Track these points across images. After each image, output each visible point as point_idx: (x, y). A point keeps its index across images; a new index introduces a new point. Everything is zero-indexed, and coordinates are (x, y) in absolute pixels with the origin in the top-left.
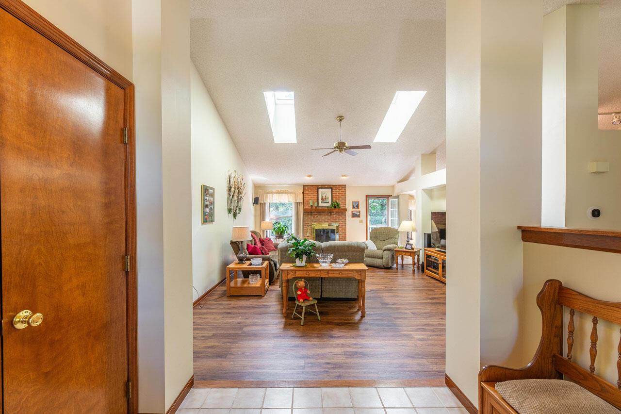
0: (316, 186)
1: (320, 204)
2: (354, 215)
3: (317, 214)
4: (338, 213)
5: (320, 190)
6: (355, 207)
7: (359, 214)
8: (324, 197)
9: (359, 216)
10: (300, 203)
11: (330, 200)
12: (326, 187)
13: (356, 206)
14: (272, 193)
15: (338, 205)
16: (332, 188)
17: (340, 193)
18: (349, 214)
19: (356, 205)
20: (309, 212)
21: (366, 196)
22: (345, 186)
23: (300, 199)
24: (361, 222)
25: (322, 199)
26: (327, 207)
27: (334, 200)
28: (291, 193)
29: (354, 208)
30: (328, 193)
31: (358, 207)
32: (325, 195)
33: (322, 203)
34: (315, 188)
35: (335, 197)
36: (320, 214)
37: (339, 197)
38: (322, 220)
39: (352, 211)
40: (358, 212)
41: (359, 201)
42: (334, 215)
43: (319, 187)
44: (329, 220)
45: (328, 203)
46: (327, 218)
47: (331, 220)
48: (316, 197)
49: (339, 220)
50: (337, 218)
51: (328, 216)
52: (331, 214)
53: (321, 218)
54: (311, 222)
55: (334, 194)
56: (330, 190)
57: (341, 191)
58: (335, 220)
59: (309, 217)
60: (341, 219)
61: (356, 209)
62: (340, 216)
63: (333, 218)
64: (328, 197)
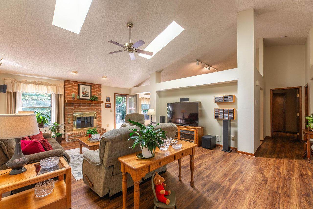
0: (77, 82)
1: (81, 97)
2: (107, 106)
3: (78, 105)
4: (96, 105)
5: (81, 86)
7: (110, 105)
8: (84, 92)
9: (110, 107)
10: (61, 95)
11: (89, 95)
12: (86, 84)
14: (27, 83)
15: (97, 98)
16: (91, 86)
17: (97, 90)
18: (103, 105)
19: (108, 99)
20: (70, 103)
21: (115, 94)
22: (101, 85)
23: (61, 92)
24: (111, 111)
25: (83, 93)
26: (87, 99)
27: (93, 94)
28: (51, 85)
29: (107, 101)
30: (88, 89)
31: (109, 100)
32: (85, 90)
33: (82, 96)
34: (77, 84)
35: (93, 93)
36: (81, 105)
37: (96, 93)
38: (82, 110)
39: (106, 104)
40: (109, 104)
41: (110, 97)
42: (93, 106)
43: (80, 83)
44: (89, 110)
45: (88, 96)
46: (87, 108)
47: (90, 110)
48: (77, 91)
49: (96, 109)
50: (95, 108)
51: (88, 107)
52: (90, 105)
53: (82, 108)
54: (73, 111)
55: (93, 90)
56: (90, 87)
57: (98, 89)
58: (93, 109)
59: (71, 107)
60: (98, 109)
61: (108, 102)
62: (97, 107)
63: (92, 108)
64: (88, 92)
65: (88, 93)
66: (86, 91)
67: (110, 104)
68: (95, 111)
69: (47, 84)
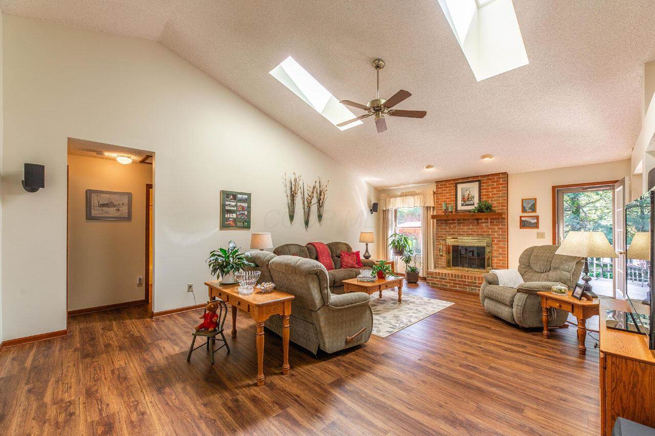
0: (454, 180)
1: (460, 208)
2: (524, 224)
3: (454, 223)
5: (460, 187)
6: (527, 209)
7: (536, 221)
8: (466, 196)
9: (536, 226)
10: (430, 207)
11: (476, 200)
12: (470, 180)
13: (530, 208)
16: (479, 181)
17: (495, 188)
18: (513, 221)
19: (530, 206)
20: (443, 220)
21: (554, 187)
22: (506, 174)
23: (431, 203)
24: (541, 235)
25: (463, 199)
26: (469, 211)
27: (484, 199)
28: (418, 194)
29: (524, 210)
30: (473, 189)
31: (533, 208)
32: (468, 192)
33: (462, 205)
34: (453, 184)
35: (485, 195)
36: (461, 223)
37: (492, 194)
38: (462, 232)
39: (521, 217)
40: (533, 219)
41: (536, 199)
42: (484, 225)
43: (459, 182)
44: (475, 232)
45: (473, 204)
46: (471, 229)
47: (478, 232)
48: (453, 198)
49: (492, 232)
50: (490, 229)
51: (473, 226)
52: (478, 223)
53: (461, 229)
54: (446, 234)
55: (484, 189)
56: (477, 183)
57: (497, 185)
58: (484, 232)
59: (444, 227)
60: (496, 230)
61: (530, 212)
62: (494, 225)
63: (482, 228)
64: (473, 195)
65: (473, 197)
66: (469, 195)
67: (537, 217)
68: (489, 235)
69: (413, 194)
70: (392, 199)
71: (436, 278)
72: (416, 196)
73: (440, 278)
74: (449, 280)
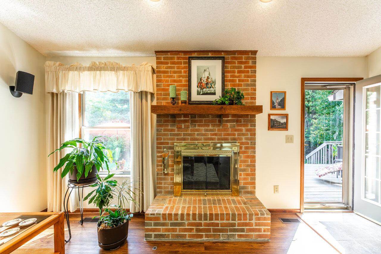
0: (185, 52)
1: (195, 97)
2: (273, 125)
3: (185, 121)
4: (237, 118)
5: (195, 64)
6: (276, 104)
7: (285, 121)
8: (204, 81)
9: (284, 127)
10: (146, 93)
11: (218, 88)
12: (210, 55)
13: (279, 104)
14: (80, 69)
15: (240, 97)
16: (223, 59)
17: (242, 72)
18: (261, 120)
19: (279, 101)
20: (167, 116)
21: (303, 80)
22: (255, 52)
23: (148, 85)
24: (289, 139)
25: (200, 84)
26: (210, 103)
27: (229, 87)
28: (124, 69)
29: (273, 107)
31: (282, 104)
32: (206, 74)
33: (199, 93)
34: (184, 58)
35: (230, 81)
36: (195, 121)
37: (239, 81)
38: (198, 135)
39: (269, 115)
40: (283, 118)
41: (285, 93)
42: (229, 124)
43: (193, 56)
44: (216, 135)
45: (214, 94)
46: (211, 130)
47: (220, 135)
48: (184, 81)
49: (239, 135)
50: (236, 130)
51: (213, 126)
52: (220, 121)
53: (197, 130)
54: (173, 139)
55: (229, 72)
56: (219, 63)
57: (245, 67)
58: (229, 135)
59: (169, 128)
60: (244, 132)
61: (278, 109)
62: (241, 125)
63: (225, 130)
64: (213, 79)
65: (214, 82)
66: (208, 78)
67: (286, 116)
68: (234, 139)
69: (115, 68)
70: (71, 73)
71: (163, 224)
72: (121, 72)
73: (172, 224)
74: (189, 224)
